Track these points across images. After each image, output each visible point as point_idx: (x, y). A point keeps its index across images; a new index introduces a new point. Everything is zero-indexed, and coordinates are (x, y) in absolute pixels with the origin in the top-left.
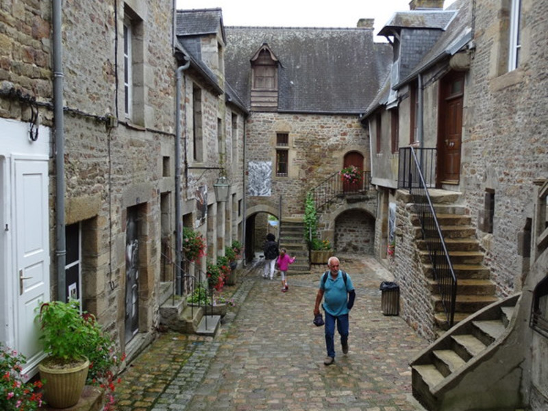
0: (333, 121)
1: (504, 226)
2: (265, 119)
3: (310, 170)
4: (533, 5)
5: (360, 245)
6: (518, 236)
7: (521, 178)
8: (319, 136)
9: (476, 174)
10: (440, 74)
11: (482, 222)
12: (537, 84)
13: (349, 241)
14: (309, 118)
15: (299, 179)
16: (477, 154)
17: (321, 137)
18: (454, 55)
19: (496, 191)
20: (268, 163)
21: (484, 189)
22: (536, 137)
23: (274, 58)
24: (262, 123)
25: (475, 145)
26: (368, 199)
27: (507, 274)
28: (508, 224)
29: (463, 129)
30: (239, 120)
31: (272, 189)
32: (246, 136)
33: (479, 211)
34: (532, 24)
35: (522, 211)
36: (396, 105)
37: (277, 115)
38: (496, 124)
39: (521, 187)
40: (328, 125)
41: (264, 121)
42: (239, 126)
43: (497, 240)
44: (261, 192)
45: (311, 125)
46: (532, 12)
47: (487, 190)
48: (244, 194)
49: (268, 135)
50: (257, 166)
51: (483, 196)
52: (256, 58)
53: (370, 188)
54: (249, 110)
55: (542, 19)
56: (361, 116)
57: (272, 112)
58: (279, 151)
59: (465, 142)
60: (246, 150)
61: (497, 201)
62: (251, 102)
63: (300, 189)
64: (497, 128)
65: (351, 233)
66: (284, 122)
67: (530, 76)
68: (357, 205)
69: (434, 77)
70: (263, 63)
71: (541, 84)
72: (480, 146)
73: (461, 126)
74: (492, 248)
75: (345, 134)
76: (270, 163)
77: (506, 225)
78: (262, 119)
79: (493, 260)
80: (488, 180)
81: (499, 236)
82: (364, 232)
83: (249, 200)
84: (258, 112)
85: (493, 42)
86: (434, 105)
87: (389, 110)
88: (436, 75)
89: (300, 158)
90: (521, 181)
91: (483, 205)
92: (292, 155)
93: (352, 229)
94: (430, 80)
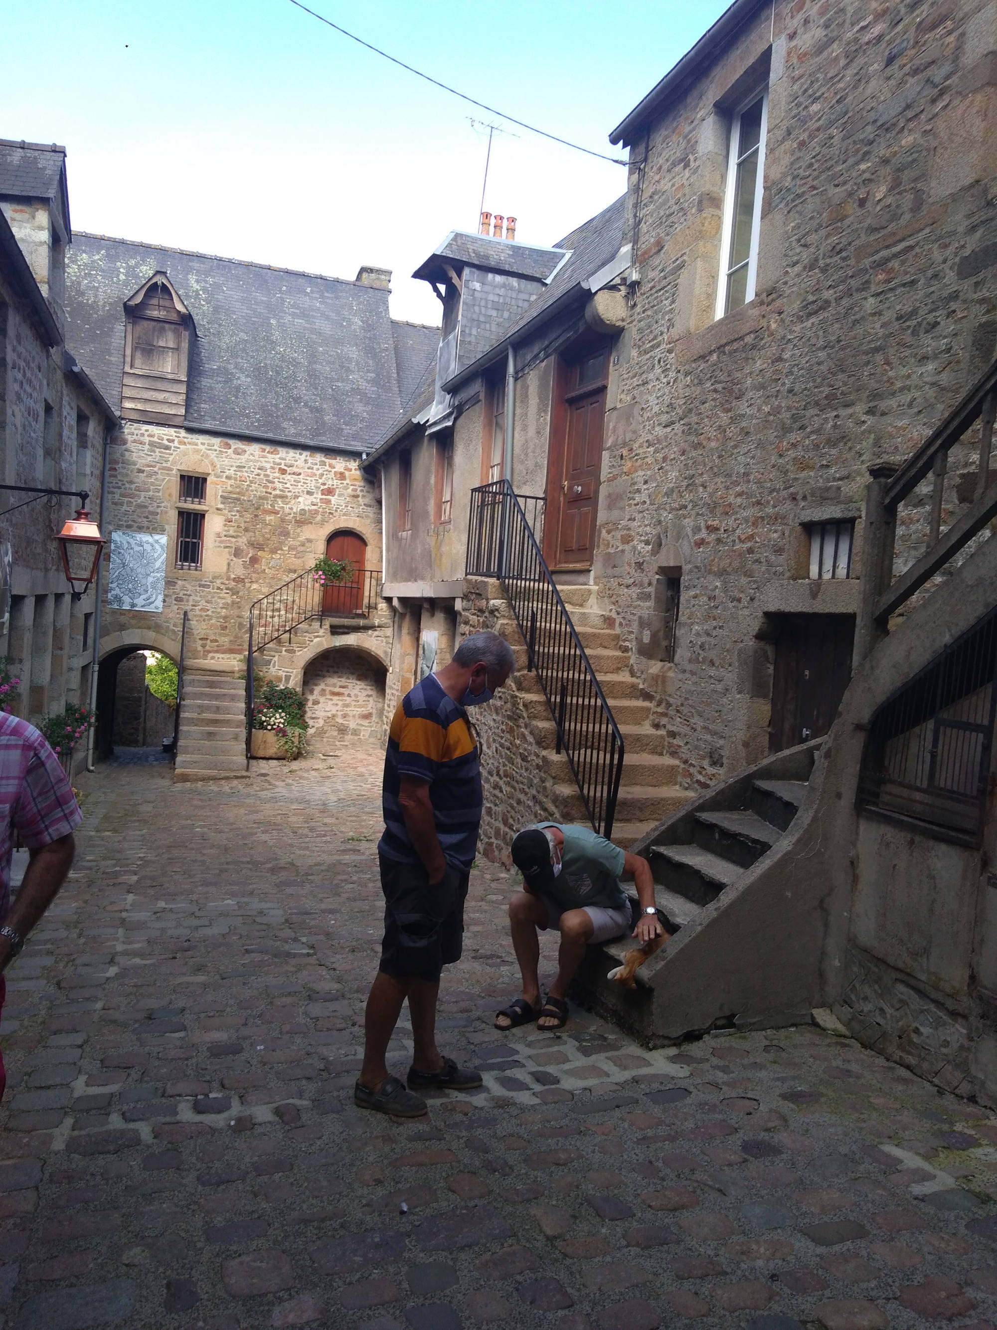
0: (306, 461)
1: (704, 639)
2: (155, 439)
3: (254, 560)
4: (792, 164)
5: (352, 724)
6: (739, 655)
7: (750, 531)
8: (275, 489)
9: (635, 542)
10: (560, 341)
11: (646, 638)
12: (797, 328)
13: (329, 714)
14: (254, 449)
15: (228, 579)
16: (637, 500)
17: (278, 492)
18: (596, 292)
19: (686, 568)
20: (157, 537)
21: (656, 569)
22: (794, 437)
23: (179, 307)
24: (147, 447)
25: (634, 484)
26: (372, 627)
27: (708, 737)
28: (714, 633)
29: (605, 455)
30: (93, 429)
31: (165, 596)
32: (107, 473)
33: (640, 617)
34: (787, 205)
35: (752, 599)
36: (450, 424)
37: (183, 433)
38: (690, 430)
39: (750, 551)
40: (295, 469)
41: (152, 444)
42: (93, 446)
43: (684, 671)
44: (140, 601)
45: (258, 464)
46: (789, 179)
47: (662, 570)
48: (97, 602)
49: (160, 477)
50: (131, 540)
51: (650, 584)
52: (138, 299)
53: (380, 606)
54: (117, 413)
55: (814, 188)
56: (364, 456)
57: (170, 426)
58: (182, 513)
59: (609, 480)
60: (106, 504)
61: (687, 588)
62: (122, 398)
63: (229, 601)
64: (693, 438)
65: (336, 698)
66: (198, 451)
67: (780, 313)
68: (350, 640)
69: (545, 349)
70: (155, 313)
71: (808, 324)
72: (646, 482)
73: (601, 450)
74: (670, 689)
75: (330, 492)
76: (163, 539)
77: (708, 635)
78: (147, 439)
79: (672, 712)
80: (664, 550)
81: (690, 661)
82: (362, 697)
83: (109, 618)
84: (138, 422)
85: (684, 262)
86: (541, 410)
87: (432, 435)
88: (548, 346)
89: (231, 533)
90: (751, 537)
91: (650, 603)
92: (213, 526)
93: (337, 690)
94: (536, 357)
